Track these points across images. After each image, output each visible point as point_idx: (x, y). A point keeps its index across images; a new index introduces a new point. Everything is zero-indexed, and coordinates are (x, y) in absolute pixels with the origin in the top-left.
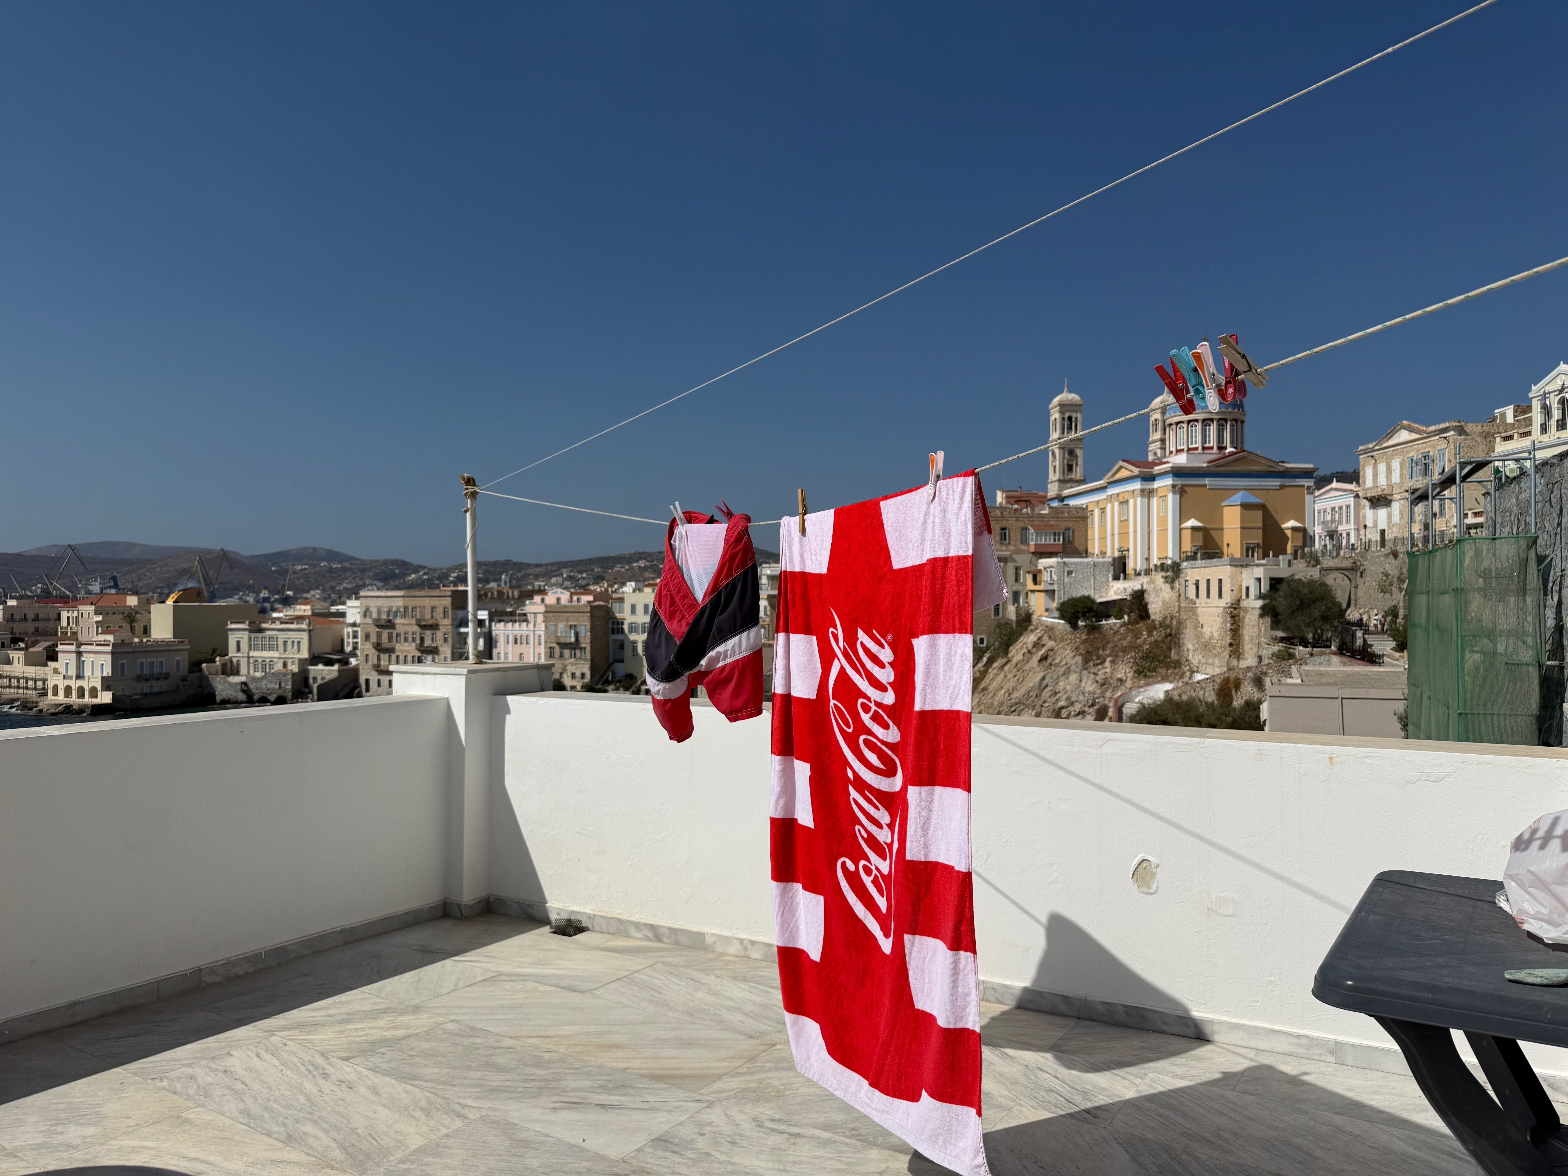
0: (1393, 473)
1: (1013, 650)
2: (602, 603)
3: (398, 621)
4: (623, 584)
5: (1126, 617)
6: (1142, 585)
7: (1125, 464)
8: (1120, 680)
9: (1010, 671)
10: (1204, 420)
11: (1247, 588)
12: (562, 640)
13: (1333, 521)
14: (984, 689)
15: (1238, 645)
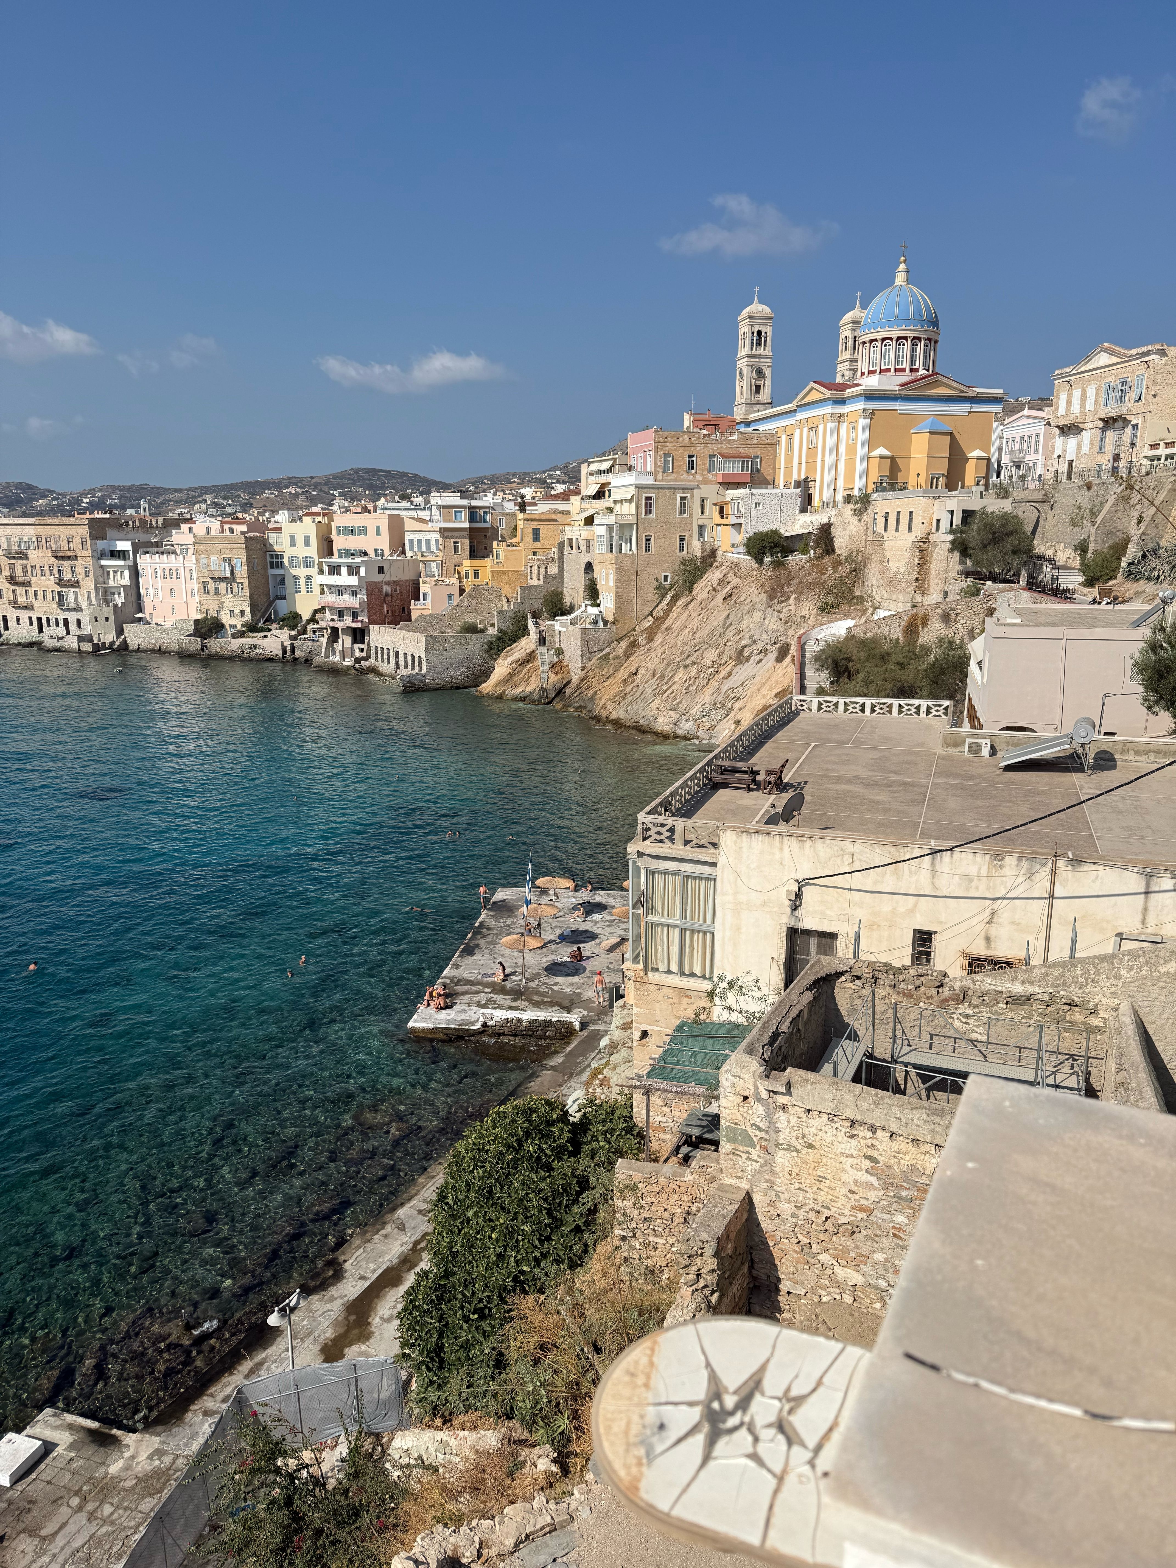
0: (1088, 400)
1: (697, 588)
2: (257, 534)
3: (31, 552)
4: (274, 512)
5: (812, 552)
6: (830, 518)
7: (816, 386)
8: (804, 617)
9: (694, 610)
10: (899, 338)
11: (938, 521)
12: (216, 575)
13: (1021, 450)
14: (668, 629)
15: (924, 581)
